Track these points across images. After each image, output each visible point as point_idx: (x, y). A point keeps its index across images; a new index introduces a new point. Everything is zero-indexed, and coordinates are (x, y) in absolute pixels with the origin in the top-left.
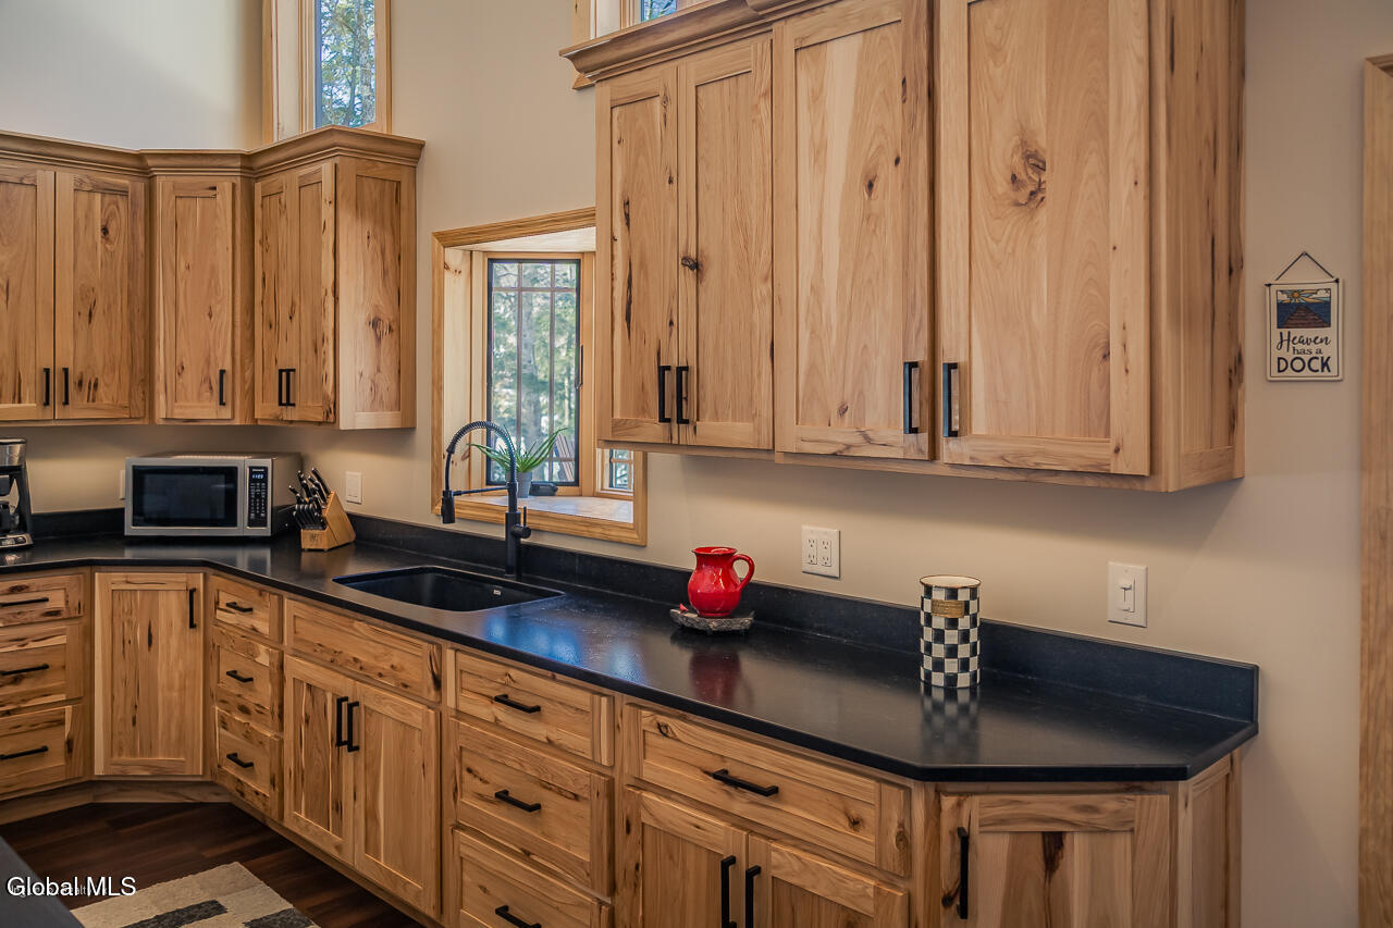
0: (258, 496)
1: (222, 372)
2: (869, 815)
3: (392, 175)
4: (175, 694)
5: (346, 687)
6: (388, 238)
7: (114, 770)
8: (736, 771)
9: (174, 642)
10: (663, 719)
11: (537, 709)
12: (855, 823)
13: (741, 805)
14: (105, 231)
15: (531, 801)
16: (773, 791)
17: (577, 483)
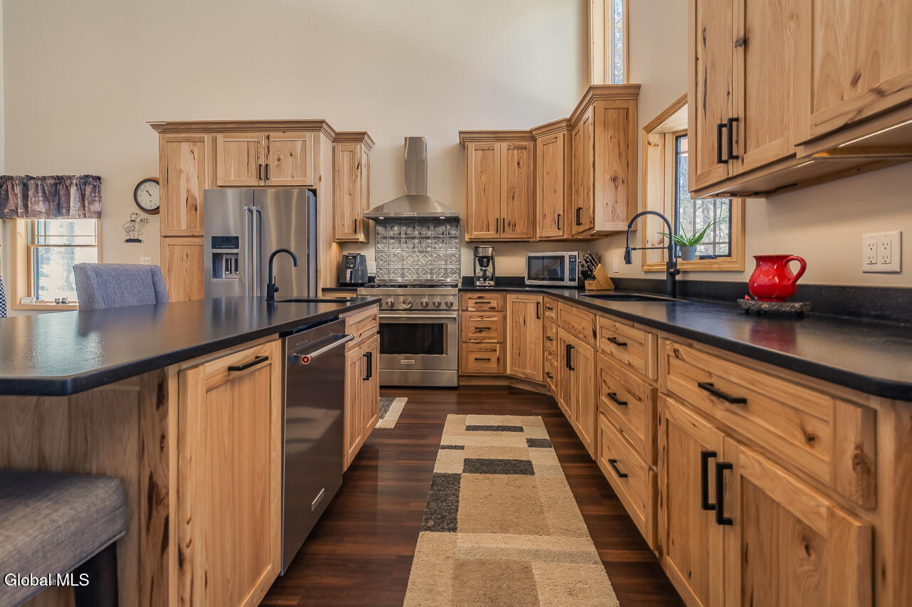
0: (573, 268)
1: (559, 215)
2: (823, 431)
3: (624, 105)
4: (533, 346)
5: (571, 340)
6: (622, 137)
7: (513, 373)
8: (720, 386)
9: (533, 324)
10: (677, 346)
11: (625, 344)
12: (811, 439)
13: (721, 411)
14: (518, 164)
15: (623, 399)
16: (742, 401)
17: (730, 255)
